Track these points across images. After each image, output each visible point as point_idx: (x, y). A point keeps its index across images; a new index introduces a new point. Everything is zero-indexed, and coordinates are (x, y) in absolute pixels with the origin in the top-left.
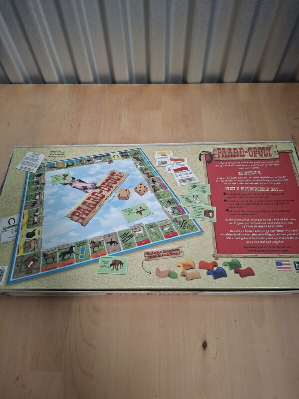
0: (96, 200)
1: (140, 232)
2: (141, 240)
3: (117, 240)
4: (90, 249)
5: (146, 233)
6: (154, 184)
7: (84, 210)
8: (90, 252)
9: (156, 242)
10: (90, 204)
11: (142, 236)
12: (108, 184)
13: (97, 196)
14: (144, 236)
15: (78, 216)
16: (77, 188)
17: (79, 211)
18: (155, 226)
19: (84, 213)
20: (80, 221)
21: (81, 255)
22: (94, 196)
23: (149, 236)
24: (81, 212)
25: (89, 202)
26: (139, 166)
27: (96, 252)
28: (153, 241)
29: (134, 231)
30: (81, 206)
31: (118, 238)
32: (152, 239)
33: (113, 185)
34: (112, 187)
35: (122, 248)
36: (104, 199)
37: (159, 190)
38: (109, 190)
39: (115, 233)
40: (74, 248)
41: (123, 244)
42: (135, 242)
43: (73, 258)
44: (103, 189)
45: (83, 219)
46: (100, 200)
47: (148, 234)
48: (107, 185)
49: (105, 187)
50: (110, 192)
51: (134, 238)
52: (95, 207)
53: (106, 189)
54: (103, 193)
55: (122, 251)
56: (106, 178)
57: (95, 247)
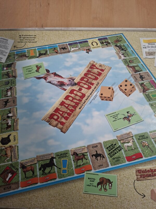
0: (75, 101)
1: (130, 144)
2: (131, 153)
3: (103, 152)
4: (73, 162)
5: (136, 146)
6: (142, 82)
7: (63, 112)
8: (74, 166)
9: (149, 157)
10: (69, 105)
11: (132, 149)
12: (88, 80)
13: (76, 95)
14: (135, 149)
15: (56, 120)
16: (52, 84)
17: (57, 114)
18: (147, 137)
19: (63, 117)
20: (60, 125)
21: (63, 169)
22: (73, 95)
23: (140, 150)
24: (59, 115)
25: (67, 102)
26: (122, 56)
27: (80, 166)
28: (145, 157)
29: (122, 142)
30: (59, 107)
31: (105, 150)
32: (144, 154)
33: (94, 82)
34: (93, 84)
35: (109, 164)
36: (84, 99)
37: (148, 89)
38: (89, 88)
39: (100, 143)
40: (54, 160)
41: (111, 158)
42: (125, 156)
43: (54, 172)
44: (83, 87)
45: (62, 124)
46: (80, 101)
47: (138, 147)
48: (87, 82)
49: (85, 84)
50: (91, 90)
51: (123, 151)
52: (75, 109)
53: (86, 86)
54: (82, 91)
55: (110, 167)
56: (85, 72)
57: (78, 160)
